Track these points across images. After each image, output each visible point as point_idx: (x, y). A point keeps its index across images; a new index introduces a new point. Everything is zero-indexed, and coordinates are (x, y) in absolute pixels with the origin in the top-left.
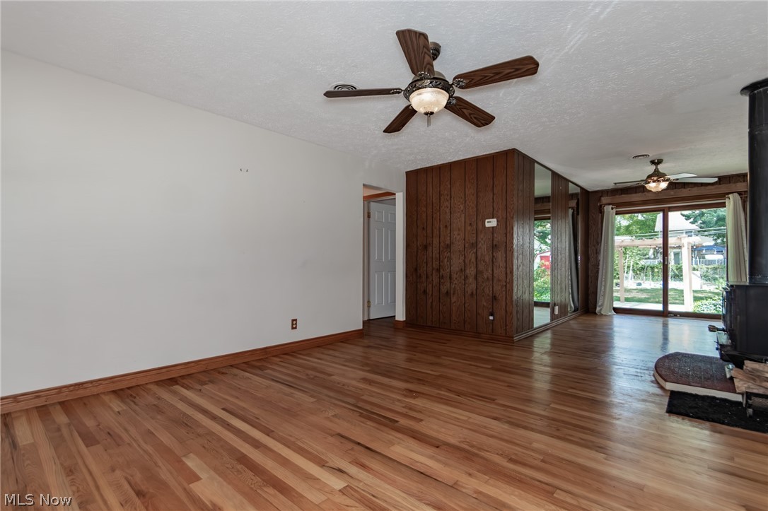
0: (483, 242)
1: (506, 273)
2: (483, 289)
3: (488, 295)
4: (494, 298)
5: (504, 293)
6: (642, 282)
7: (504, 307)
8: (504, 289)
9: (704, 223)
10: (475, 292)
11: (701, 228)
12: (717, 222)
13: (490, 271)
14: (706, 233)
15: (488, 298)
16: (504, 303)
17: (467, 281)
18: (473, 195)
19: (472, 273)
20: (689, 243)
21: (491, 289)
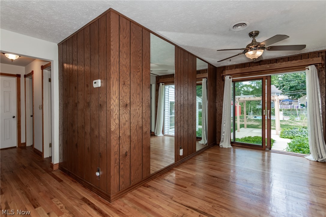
6: (256, 116)
9: (284, 89)
11: (283, 91)
12: (290, 89)
14: (285, 94)
20: (278, 99)
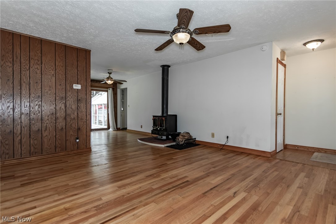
0: (70, 97)
1: (86, 115)
2: (71, 125)
3: (75, 128)
4: (79, 129)
5: (85, 126)
7: (85, 133)
8: (85, 123)
10: (64, 127)
13: (76, 114)
15: (75, 129)
16: (85, 131)
17: (58, 121)
18: (62, 67)
19: (62, 115)
21: (77, 124)
